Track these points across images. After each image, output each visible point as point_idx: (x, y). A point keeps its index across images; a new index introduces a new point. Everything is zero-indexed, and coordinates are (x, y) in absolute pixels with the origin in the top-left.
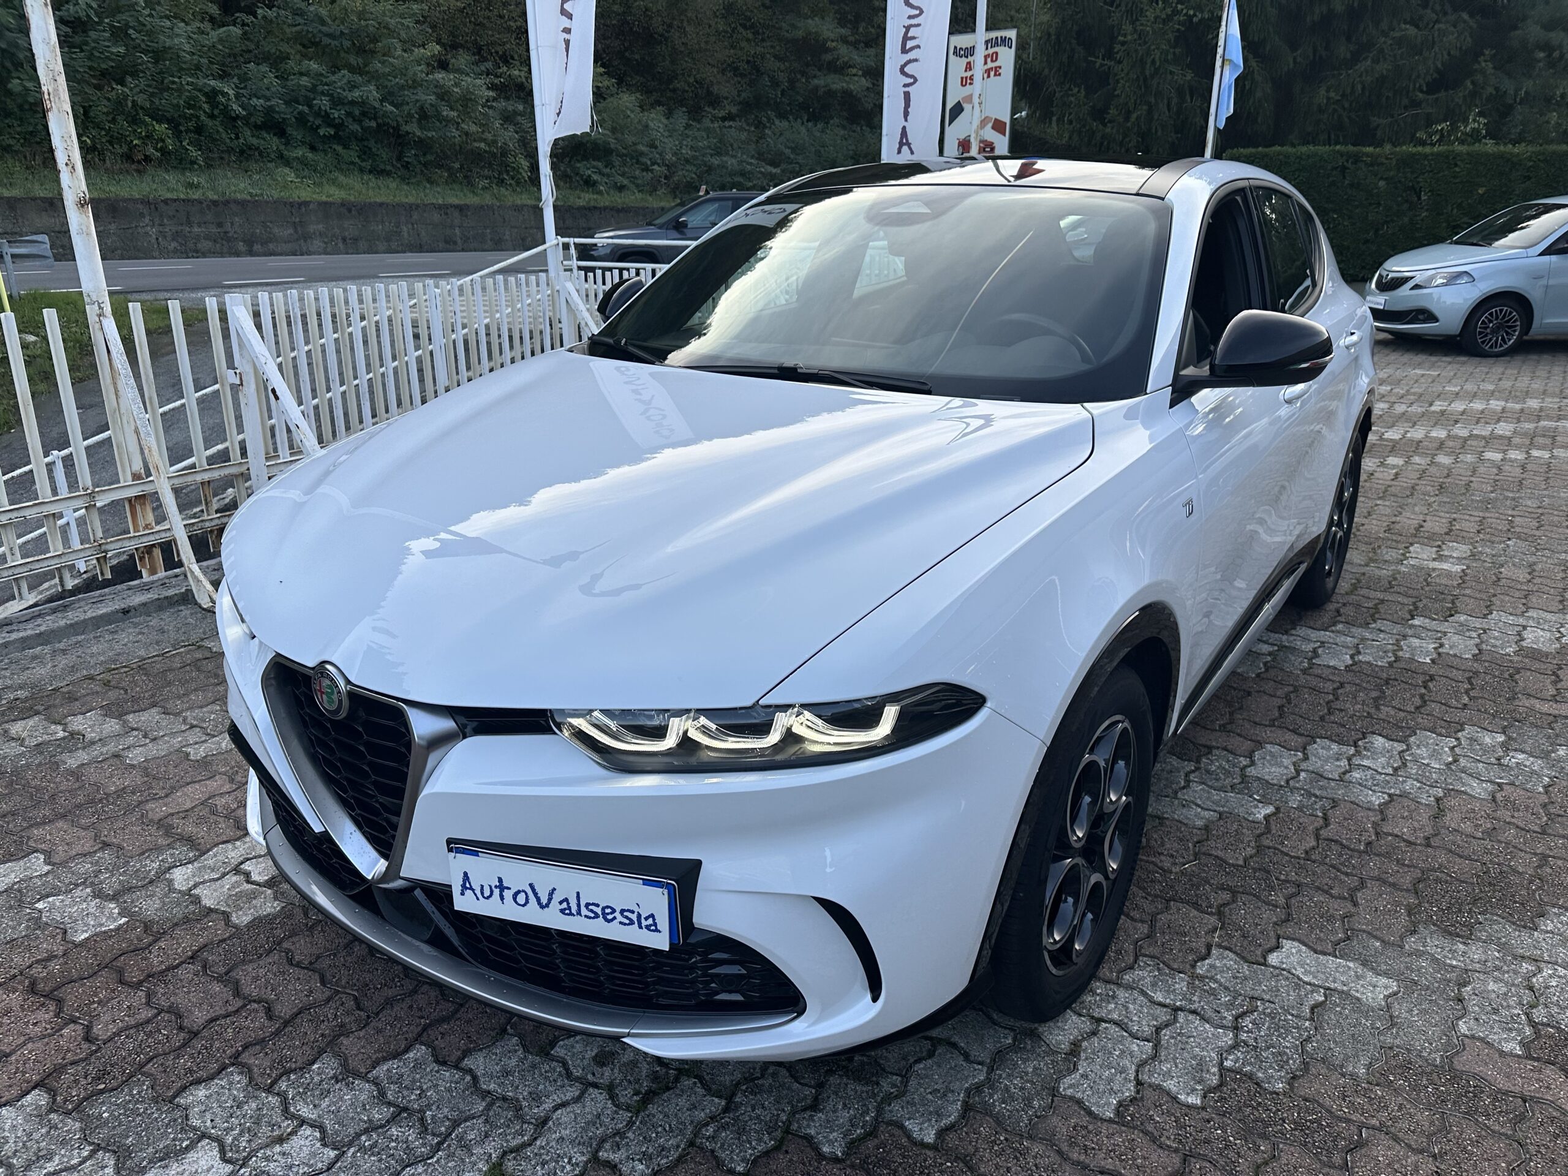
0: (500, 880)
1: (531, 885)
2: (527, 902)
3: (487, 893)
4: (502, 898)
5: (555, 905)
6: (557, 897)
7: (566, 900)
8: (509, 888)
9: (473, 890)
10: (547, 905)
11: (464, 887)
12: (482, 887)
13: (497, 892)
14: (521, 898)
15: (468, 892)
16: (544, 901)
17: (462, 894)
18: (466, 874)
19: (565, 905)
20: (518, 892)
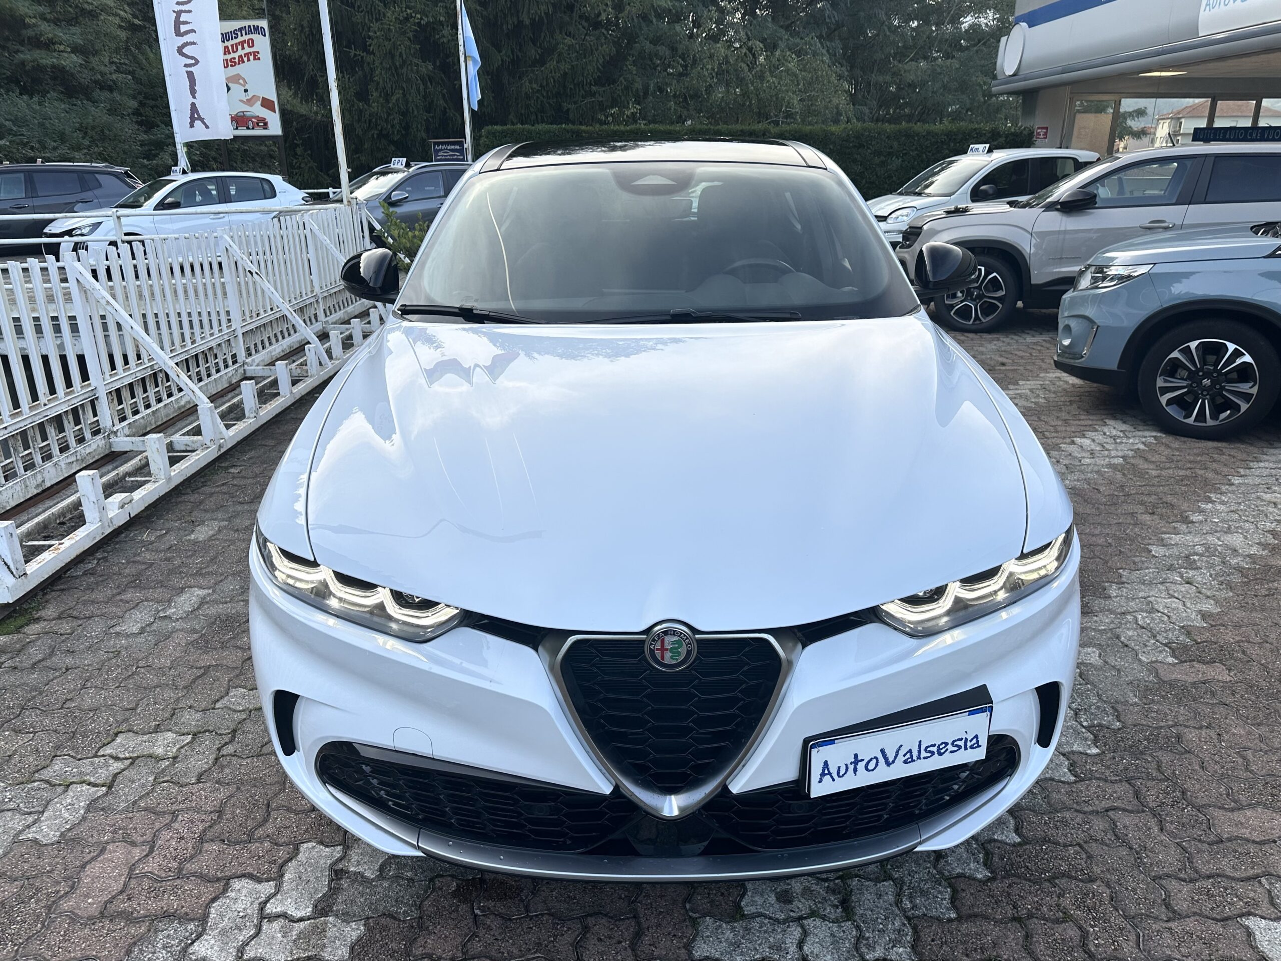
0: (856, 756)
1: (883, 751)
2: (877, 765)
3: (842, 772)
4: (855, 770)
5: (901, 758)
6: (902, 753)
7: (910, 751)
8: (862, 760)
9: (830, 774)
10: (893, 762)
11: (823, 775)
12: (839, 768)
13: (851, 767)
14: (872, 765)
15: (827, 778)
16: (891, 759)
17: (820, 781)
18: (826, 763)
19: (908, 755)
20: (871, 760)
